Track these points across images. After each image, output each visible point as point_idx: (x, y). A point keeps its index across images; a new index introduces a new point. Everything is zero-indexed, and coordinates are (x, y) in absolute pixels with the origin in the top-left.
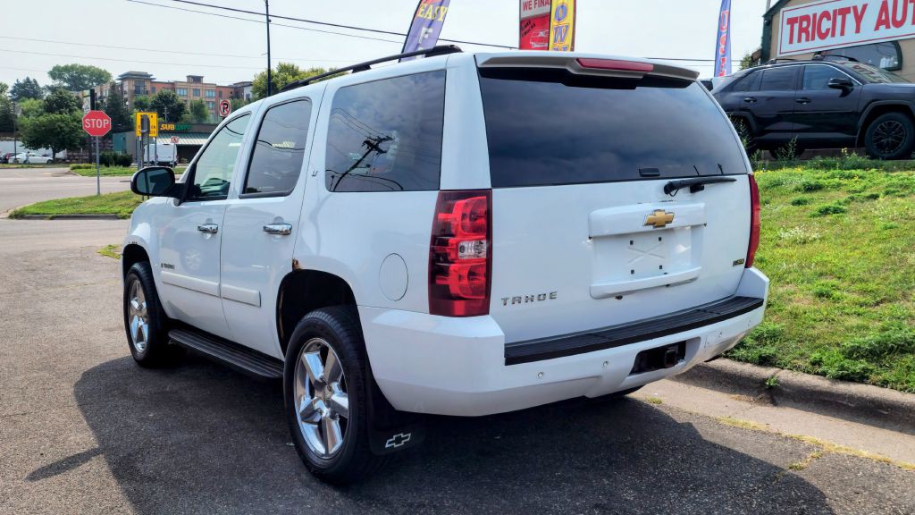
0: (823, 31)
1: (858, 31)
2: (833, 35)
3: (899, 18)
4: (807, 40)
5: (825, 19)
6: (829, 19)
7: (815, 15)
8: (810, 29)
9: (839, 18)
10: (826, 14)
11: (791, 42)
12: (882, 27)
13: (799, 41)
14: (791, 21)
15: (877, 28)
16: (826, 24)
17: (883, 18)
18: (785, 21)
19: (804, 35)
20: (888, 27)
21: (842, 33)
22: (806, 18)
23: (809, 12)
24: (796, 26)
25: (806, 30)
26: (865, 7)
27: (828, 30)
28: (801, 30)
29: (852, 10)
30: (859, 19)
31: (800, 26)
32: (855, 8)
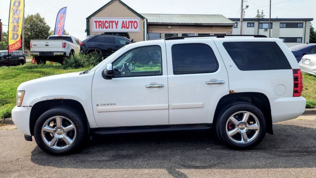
0: (106, 26)
1: (117, 28)
2: (110, 28)
3: (128, 26)
4: (102, 28)
5: (106, 23)
6: (108, 23)
7: (103, 21)
8: (102, 25)
9: (111, 23)
10: (106, 22)
11: (96, 28)
12: (123, 28)
14: (96, 22)
15: (122, 28)
16: (107, 25)
17: (123, 26)
18: (94, 22)
19: (100, 27)
20: (125, 28)
21: (112, 28)
22: (100, 21)
24: (98, 23)
25: (101, 25)
26: (118, 21)
27: (108, 26)
28: (99, 25)
30: (117, 24)
31: (99, 24)
32: (115, 21)
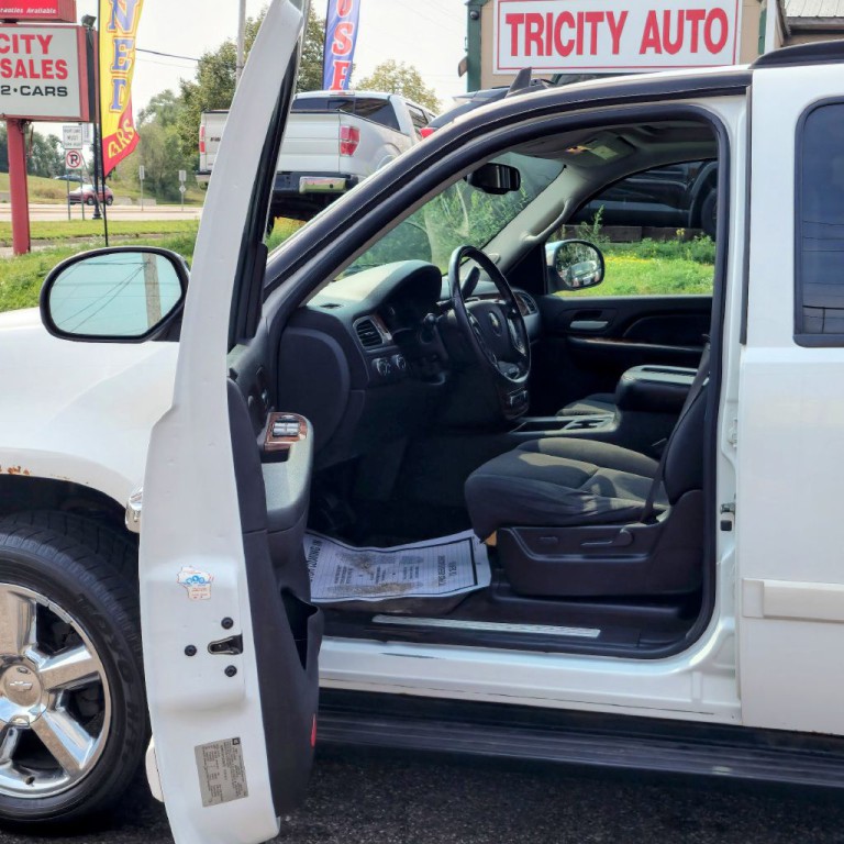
0: (565, 43)
1: (616, 50)
2: (580, 52)
3: (673, 39)
4: (540, 53)
5: (565, 25)
6: (572, 25)
7: (550, 16)
8: (544, 36)
9: (587, 26)
10: (566, 17)
11: (514, 52)
12: (650, 50)
13: (528, 52)
14: (514, 20)
15: (643, 51)
16: (568, 34)
17: (651, 36)
18: (504, 19)
19: (534, 45)
20: (658, 51)
21: (593, 51)
22: (536, 18)
23: (541, 9)
24: (521, 28)
25: (537, 37)
26: (624, 15)
27: (571, 43)
28: (530, 36)
29: (605, 17)
30: (617, 32)
31: (528, 28)
32: (610, 15)
